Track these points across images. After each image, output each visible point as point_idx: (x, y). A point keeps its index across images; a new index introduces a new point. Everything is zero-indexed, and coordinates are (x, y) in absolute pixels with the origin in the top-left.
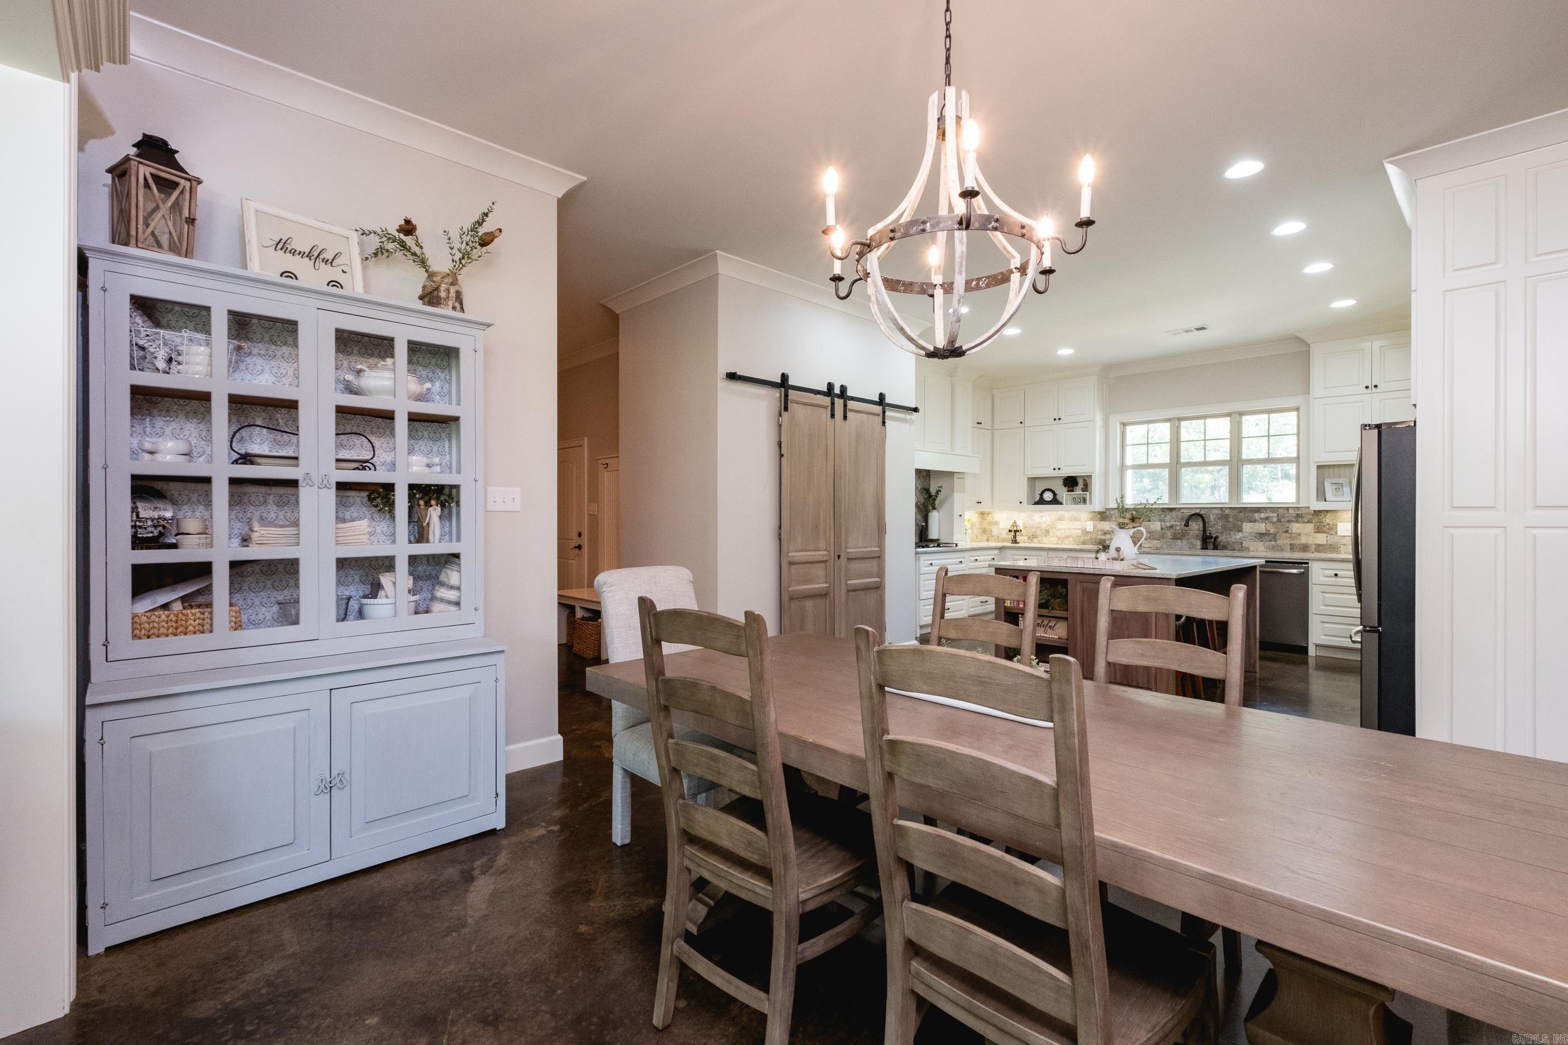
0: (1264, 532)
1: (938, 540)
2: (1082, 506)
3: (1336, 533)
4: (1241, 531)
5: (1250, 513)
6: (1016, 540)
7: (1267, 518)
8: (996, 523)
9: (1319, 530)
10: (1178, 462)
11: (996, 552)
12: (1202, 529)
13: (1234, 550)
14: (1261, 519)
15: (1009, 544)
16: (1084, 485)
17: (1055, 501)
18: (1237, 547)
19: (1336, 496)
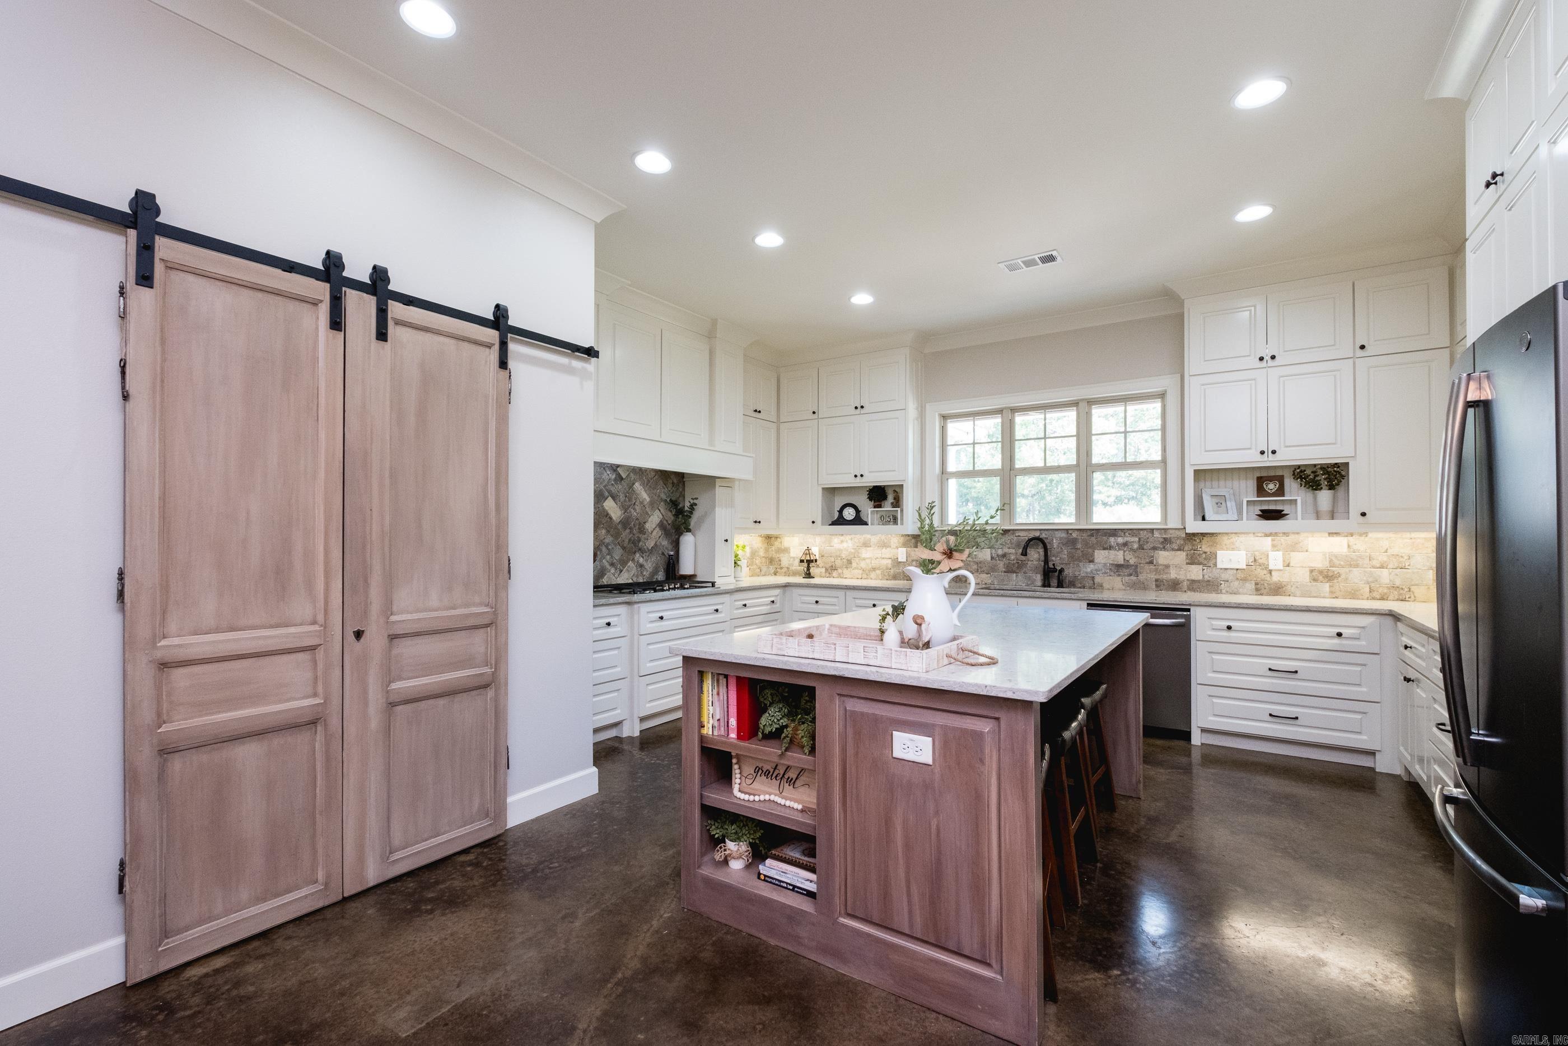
0: (1122, 563)
1: (694, 576)
2: (892, 527)
3: (1215, 565)
4: (1092, 561)
5: (1104, 536)
6: (810, 574)
7: (1125, 544)
8: (786, 550)
9: (1192, 561)
10: (1012, 468)
11: (777, 592)
12: (1043, 558)
13: (1084, 588)
14: (1118, 544)
15: (800, 580)
16: (895, 499)
17: (858, 521)
18: (1088, 583)
19: (1217, 513)
